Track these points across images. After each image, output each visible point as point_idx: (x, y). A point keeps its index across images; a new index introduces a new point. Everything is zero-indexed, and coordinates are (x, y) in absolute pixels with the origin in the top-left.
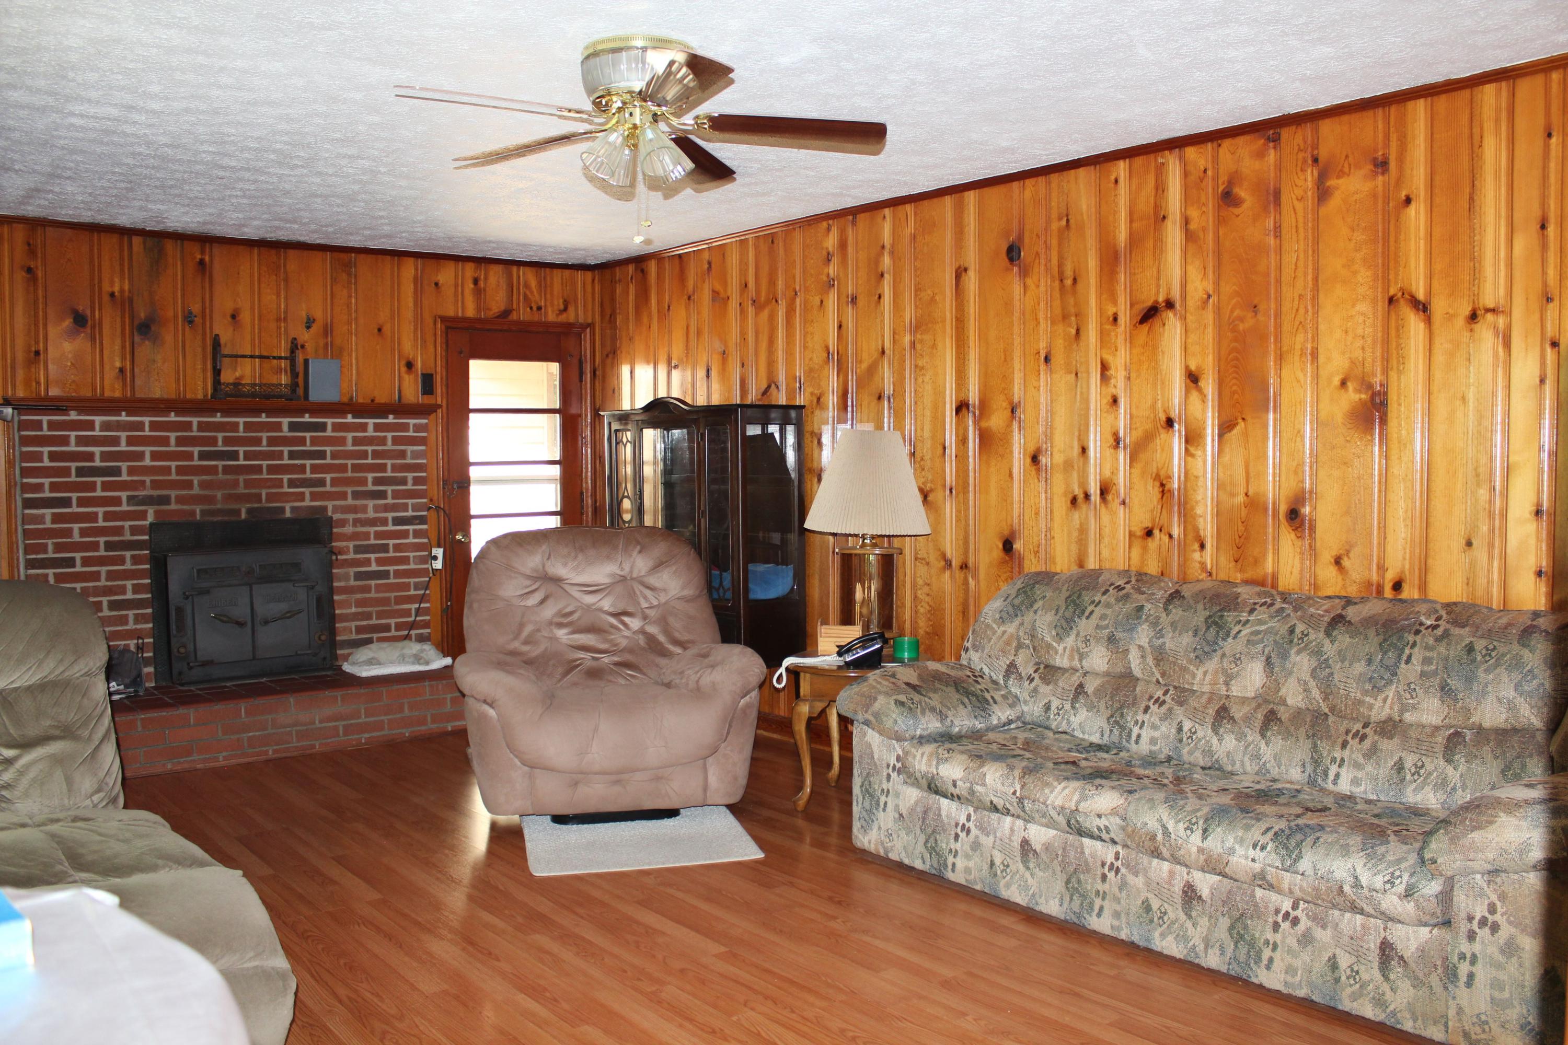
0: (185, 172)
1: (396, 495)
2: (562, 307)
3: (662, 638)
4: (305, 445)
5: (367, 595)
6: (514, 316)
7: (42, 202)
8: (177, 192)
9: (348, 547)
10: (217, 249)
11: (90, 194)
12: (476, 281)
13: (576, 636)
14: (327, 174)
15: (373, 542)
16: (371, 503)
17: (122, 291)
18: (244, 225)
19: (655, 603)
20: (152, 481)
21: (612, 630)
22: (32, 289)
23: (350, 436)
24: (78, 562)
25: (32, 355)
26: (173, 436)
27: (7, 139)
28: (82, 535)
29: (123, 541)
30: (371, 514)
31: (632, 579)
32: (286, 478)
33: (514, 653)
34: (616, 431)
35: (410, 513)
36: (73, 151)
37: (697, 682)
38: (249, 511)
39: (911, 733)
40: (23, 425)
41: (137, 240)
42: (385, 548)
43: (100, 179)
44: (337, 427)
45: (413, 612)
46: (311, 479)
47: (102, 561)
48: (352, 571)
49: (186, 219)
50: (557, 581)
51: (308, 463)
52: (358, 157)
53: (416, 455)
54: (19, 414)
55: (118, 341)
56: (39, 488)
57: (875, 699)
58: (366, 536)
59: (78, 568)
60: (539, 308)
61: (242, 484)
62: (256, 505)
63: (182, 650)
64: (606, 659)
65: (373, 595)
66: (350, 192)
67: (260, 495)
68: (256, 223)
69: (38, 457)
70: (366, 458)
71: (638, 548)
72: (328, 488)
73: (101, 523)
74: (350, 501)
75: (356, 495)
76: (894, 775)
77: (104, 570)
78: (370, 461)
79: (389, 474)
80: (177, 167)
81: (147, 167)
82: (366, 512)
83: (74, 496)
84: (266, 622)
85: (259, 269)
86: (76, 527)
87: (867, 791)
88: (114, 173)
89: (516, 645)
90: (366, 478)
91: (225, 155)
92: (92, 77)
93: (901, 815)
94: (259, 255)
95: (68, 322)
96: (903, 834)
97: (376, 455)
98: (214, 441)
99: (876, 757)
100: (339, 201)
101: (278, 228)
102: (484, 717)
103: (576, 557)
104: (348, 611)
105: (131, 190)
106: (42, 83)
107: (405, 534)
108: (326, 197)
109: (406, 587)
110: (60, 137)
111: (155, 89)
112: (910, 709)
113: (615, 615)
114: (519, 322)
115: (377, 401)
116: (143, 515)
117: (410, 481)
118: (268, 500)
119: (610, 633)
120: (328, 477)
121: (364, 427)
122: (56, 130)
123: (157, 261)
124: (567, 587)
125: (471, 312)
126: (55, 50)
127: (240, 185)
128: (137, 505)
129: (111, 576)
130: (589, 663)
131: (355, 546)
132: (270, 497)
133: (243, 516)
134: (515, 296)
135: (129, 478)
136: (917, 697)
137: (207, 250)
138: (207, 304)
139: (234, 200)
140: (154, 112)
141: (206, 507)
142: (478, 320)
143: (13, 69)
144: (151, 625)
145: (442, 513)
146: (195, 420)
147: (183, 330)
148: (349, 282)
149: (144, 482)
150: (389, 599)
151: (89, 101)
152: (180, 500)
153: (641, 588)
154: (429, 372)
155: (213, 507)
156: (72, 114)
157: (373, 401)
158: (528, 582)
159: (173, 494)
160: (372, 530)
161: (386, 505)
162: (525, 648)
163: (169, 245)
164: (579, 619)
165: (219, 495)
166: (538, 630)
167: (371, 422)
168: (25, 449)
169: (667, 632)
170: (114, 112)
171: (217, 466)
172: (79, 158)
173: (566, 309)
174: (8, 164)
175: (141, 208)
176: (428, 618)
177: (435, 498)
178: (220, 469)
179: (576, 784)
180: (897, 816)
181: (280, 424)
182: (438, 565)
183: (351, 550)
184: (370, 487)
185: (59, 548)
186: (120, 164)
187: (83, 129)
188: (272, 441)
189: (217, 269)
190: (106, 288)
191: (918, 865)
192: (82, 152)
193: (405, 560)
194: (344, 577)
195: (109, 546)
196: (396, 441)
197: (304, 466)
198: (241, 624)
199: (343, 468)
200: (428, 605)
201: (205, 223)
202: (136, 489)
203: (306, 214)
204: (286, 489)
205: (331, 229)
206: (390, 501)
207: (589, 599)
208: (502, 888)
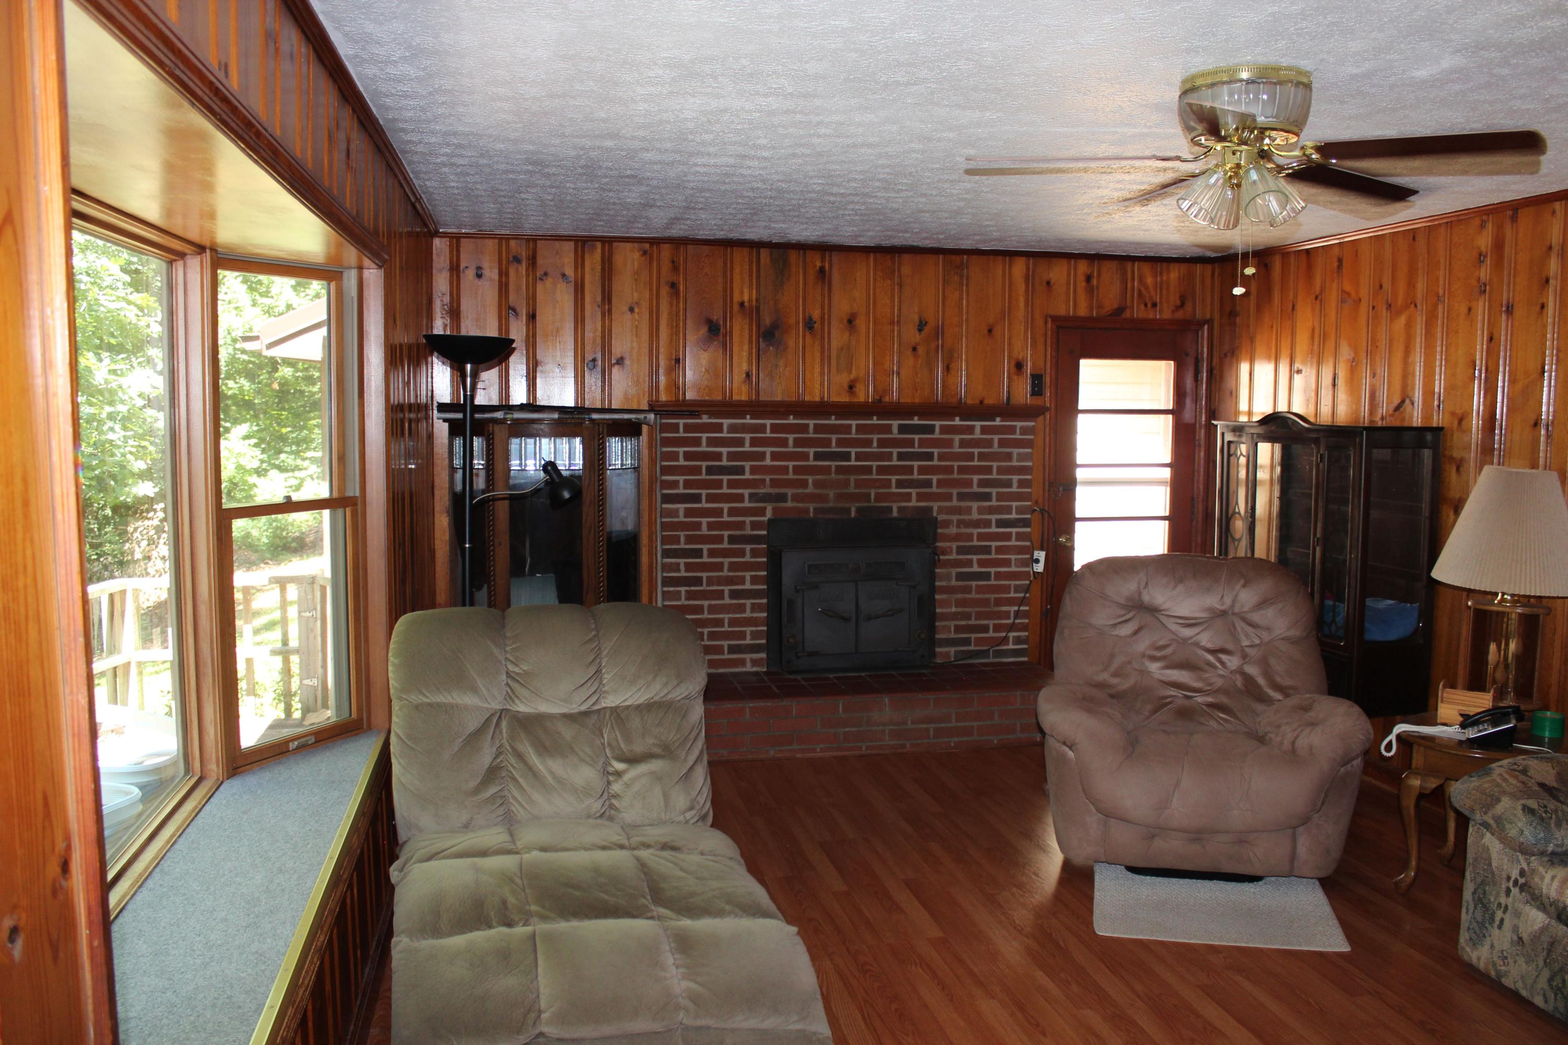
0: (800, 199)
1: (1000, 497)
2: (1178, 303)
3: (1261, 681)
4: (913, 447)
5: (967, 596)
6: (1127, 314)
7: (682, 226)
8: (796, 214)
9: (951, 548)
10: (836, 257)
11: (721, 219)
12: (1088, 278)
13: (1168, 672)
14: (931, 195)
15: (975, 543)
16: (975, 505)
17: (750, 301)
18: (859, 236)
19: (1257, 641)
20: (771, 480)
21: (1207, 668)
22: (675, 302)
23: (957, 438)
24: (705, 553)
25: (673, 362)
26: (791, 437)
27: (647, 185)
28: (710, 528)
29: (744, 536)
30: (975, 516)
31: (1234, 614)
32: (894, 478)
33: (1101, 686)
34: (1230, 443)
35: (1014, 516)
36: (702, 190)
37: (1293, 743)
38: (859, 510)
39: (1540, 847)
40: (665, 428)
41: (764, 253)
42: (987, 550)
43: (727, 208)
44: (944, 429)
45: (1012, 615)
46: (918, 480)
47: (725, 553)
48: (954, 571)
49: (805, 233)
50: (1153, 610)
51: (916, 464)
52: (959, 181)
53: (1021, 457)
54: (661, 418)
55: (746, 347)
56: (675, 484)
57: (1498, 800)
58: (970, 537)
59: (705, 559)
60: (1154, 305)
61: (852, 484)
62: (865, 504)
63: (792, 640)
64: (1200, 699)
65: (973, 595)
66: (955, 208)
67: (869, 494)
68: (870, 234)
69: (674, 456)
70: (973, 460)
71: (1242, 582)
72: (934, 489)
73: (726, 518)
74: (955, 503)
75: (961, 497)
76: (1515, 891)
77: (726, 561)
78: (976, 463)
79: (994, 476)
80: (792, 196)
81: (765, 198)
82: (970, 514)
83: (704, 492)
84: (869, 618)
85: (875, 274)
86: (704, 521)
87: (1480, 900)
88: (738, 203)
89: (1104, 677)
90: (972, 480)
91: (833, 185)
92: (708, 137)
93: (1520, 939)
94: (875, 260)
95: (704, 330)
96: (1521, 961)
97: (982, 456)
98: (828, 443)
99: (1494, 864)
100: (947, 215)
101: (891, 237)
102: (1063, 756)
103: (1175, 587)
104: (949, 610)
105: (755, 214)
106: (668, 145)
107: (1008, 537)
108: (934, 212)
109: (1006, 589)
110: (689, 181)
111: (763, 141)
112: (1542, 819)
113: (1212, 652)
114: (1132, 320)
115: (986, 402)
116: (762, 512)
117: (1015, 484)
118: (876, 500)
119: (1206, 671)
120: (935, 478)
121: (971, 430)
122: (685, 176)
123: (782, 269)
124: (1164, 619)
125: (1082, 311)
126: (674, 122)
127: (851, 206)
128: (757, 501)
129: (733, 567)
130: (1181, 702)
131: (958, 547)
132: (879, 497)
133: (853, 515)
134: (1129, 295)
135: (751, 477)
136: (1552, 804)
137: (827, 258)
138: (826, 311)
139: (848, 218)
140: (765, 158)
141: (821, 505)
142: (1089, 319)
143: (644, 137)
144: (765, 615)
145: (1046, 516)
146: (811, 423)
147: (804, 336)
148: (961, 284)
149: (764, 480)
150: (988, 600)
151: (709, 154)
152: (796, 498)
153: (1243, 625)
154: (1038, 372)
155: (826, 505)
156: (697, 165)
157: (981, 402)
158: (1122, 612)
159: (790, 492)
160: (975, 531)
161: (990, 507)
162: (1115, 681)
163: (793, 256)
164: (1174, 653)
165: (831, 494)
166: (1129, 662)
167: (978, 424)
168: (665, 449)
169: (1267, 674)
170: (731, 161)
171: (830, 466)
172: (708, 195)
173: (1182, 305)
174: (652, 202)
175: (765, 227)
176: (1027, 621)
177: (1040, 500)
178: (833, 469)
179: (1153, 836)
180: (1515, 938)
181: (890, 426)
182: (1040, 568)
183: (954, 550)
184: (975, 489)
185: (689, 540)
186: (742, 197)
187: (707, 174)
188: (882, 443)
189: (836, 276)
190: (737, 298)
191: (1538, 1001)
192: (709, 190)
193: (1007, 563)
194: (946, 577)
195: (732, 539)
196: (1002, 443)
197: (912, 467)
198: (847, 620)
199: (949, 470)
200: (1027, 608)
201: (823, 236)
202: (757, 487)
203: (916, 225)
204: (894, 490)
205: (941, 237)
206: (994, 503)
207: (1187, 632)
208: (1062, 944)
